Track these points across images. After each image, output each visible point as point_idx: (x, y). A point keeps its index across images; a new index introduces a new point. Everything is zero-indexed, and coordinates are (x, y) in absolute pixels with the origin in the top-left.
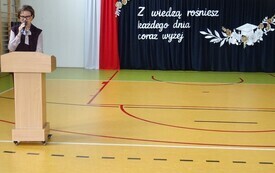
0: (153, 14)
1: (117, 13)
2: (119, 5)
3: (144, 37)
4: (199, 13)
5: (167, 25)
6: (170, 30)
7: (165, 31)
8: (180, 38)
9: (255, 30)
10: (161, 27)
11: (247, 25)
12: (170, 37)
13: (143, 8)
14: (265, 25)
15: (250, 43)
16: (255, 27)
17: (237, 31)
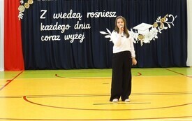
0: (55, 17)
1: (20, 16)
2: (21, 9)
3: (48, 38)
4: (98, 15)
5: (69, 26)
6: (72, 31)
7: (67, 32)
8: (81, 38)
9: (150, 29)
10: (63, 28)
11: (143, 24)
12: (72, 38)
13: (45, 11)
14: (159, 24)
15: (147, 41)
16: (150, 26)
17: (134, 31)
